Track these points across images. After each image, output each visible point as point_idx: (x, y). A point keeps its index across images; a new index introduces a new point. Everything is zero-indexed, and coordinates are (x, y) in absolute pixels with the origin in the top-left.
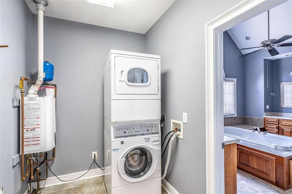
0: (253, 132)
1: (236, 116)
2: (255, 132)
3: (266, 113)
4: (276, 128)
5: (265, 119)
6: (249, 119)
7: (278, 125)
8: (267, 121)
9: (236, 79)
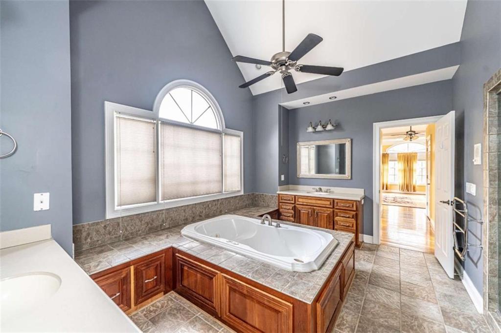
0: (262, 223)
1: (242, 193)
2: (264, 224)
3: (281, 187)
4: (292, 209)
5: (279, 196)
6: (260, 197)
7: (293, 205)
8: (282, 200)
9: (242, 133)
